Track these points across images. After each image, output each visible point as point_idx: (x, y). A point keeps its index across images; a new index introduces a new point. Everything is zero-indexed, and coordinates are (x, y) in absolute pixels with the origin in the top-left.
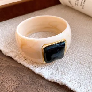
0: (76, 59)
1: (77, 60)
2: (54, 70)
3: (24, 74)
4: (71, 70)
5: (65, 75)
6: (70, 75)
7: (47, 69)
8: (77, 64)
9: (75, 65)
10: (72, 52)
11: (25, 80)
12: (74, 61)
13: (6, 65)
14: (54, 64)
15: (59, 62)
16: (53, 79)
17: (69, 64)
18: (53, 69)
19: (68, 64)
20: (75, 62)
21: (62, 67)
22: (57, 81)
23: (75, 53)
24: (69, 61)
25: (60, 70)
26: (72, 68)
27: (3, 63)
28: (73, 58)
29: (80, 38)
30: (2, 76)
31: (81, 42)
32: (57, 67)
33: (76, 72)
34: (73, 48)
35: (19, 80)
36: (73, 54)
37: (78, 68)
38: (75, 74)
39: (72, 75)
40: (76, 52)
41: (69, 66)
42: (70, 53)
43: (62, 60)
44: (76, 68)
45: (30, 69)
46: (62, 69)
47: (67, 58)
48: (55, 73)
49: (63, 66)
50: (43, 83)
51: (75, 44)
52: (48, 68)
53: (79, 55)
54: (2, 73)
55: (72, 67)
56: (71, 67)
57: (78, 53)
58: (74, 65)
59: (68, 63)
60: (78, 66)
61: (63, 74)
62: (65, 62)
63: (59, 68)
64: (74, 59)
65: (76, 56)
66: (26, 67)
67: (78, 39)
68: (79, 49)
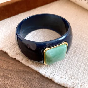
0: (84, 60)
1: (85, 61)
3: (33, 78)
4: (80, 73)
6: (80, 80)
7: (57, 72)
9: (83, 67)
10: (80, 53)
11: (35, 84)
12: (82, 62)
13: (13, 69)
14: (63, 66)
15: (67, 64)
16: (64, 84)
17: (78, 67)
18: (62, 71)
20: (84, 63)
21: (71, 70)
22: (68, 86)
23: (83, 54)
24: (77, 63)
25: (69, 73)
26: (81, 71)
27: (10, 67)
28: (81, 59)
29: (86, 37)
30: (11, 80)
32: (66, 69)
33: (85, 75)
34: (80, 48)
36: (81, 55)
37: (86, 70)
38: (84, 77)
39: (81, 79)
40: (83, 53)
41: (77, 69)
42: (78, 54)
43: (71, 62)
44: (84, 70)
45: (39, 73)
46: (71, 72)
47: (75, 60)
48: (64, 76)
49: (72, 68)
51: (82, 44)
52: (57, 71)
53: (86, 56)
54: (10, 78)
55: (81, 69)
57: (85, 54)
59: (76, 65)
60: (86, 68)
61: (73, 79)
62: (73, 64)
63: (68, 71)
65: (84, 57)
66: (34, 70)
67: (84, 38)
68: (86, 49)
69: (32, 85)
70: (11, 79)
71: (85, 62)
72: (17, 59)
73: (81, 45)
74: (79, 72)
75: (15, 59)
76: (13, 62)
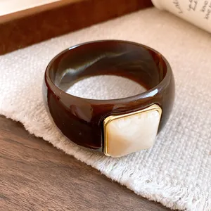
0: (200, 144)
1: (202, 145)
2: (152, 170)
3: (83, 182)
4: (191, 173)
5: (179, 186)
6: (191, 186)
7: (137, 170)
8: (204, 157)
9: (199, 158)
10: (191, 127)
11: (87, 196)
12: (197, 148)
13: (37, 161)
14: (152, 157)
15: (162, 152)
16: (154, 195)
17: (186, 157)
18: (149, 167)
19: (184, 157)
20: (200, 150)
21: (171, 164)
22: (164, 200)
23: (197, 130)
24: (185, 149)
25: (166, 172)
26: (193, 168)
27: (29, 156)
28: (194, 141)
29: (205, 93)
31: (207, 101)
32: (160, 163)
34: (191, 117)
35: (72, 198)
36: (193, 133)
38: (200, 181)
39: (195, 184)
40: (198, 127)
41: (185, 162)
42: (187, 130)
43: (169, 148)
44: (201, 166)
45: (96, 170)
46: (172, 170)
47: (180, 142)
48: (155, 179)
49: (172, 161)
50: (131, 204)
51: (196, 108)
52: (138, 166)
53: (206, 135)
55: (193, 163)
56: (191, 164)
57: (203, 129)
58: (197, 160)
59: (183, 154)
60: (205, 161)
61: (175, 185)
62: (176, 151)
63: (164, 166)
64: (197, 145)
65: (200, 136)
66: (86, 164)
67: (201, 95)
68: (206, 119)
69: (81, 197)
70: (33, 184)
71: (202, 148)
72: (45, 138)
73: (193, 109)
74: (189, 170)
75: (41, 139)
76: (36, 145)
